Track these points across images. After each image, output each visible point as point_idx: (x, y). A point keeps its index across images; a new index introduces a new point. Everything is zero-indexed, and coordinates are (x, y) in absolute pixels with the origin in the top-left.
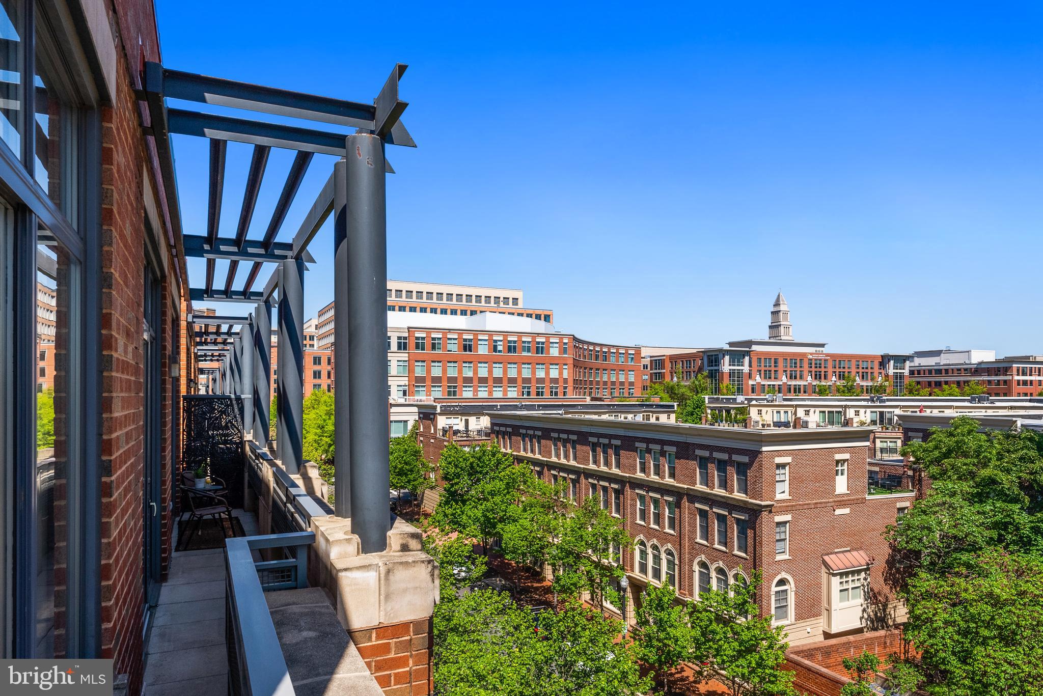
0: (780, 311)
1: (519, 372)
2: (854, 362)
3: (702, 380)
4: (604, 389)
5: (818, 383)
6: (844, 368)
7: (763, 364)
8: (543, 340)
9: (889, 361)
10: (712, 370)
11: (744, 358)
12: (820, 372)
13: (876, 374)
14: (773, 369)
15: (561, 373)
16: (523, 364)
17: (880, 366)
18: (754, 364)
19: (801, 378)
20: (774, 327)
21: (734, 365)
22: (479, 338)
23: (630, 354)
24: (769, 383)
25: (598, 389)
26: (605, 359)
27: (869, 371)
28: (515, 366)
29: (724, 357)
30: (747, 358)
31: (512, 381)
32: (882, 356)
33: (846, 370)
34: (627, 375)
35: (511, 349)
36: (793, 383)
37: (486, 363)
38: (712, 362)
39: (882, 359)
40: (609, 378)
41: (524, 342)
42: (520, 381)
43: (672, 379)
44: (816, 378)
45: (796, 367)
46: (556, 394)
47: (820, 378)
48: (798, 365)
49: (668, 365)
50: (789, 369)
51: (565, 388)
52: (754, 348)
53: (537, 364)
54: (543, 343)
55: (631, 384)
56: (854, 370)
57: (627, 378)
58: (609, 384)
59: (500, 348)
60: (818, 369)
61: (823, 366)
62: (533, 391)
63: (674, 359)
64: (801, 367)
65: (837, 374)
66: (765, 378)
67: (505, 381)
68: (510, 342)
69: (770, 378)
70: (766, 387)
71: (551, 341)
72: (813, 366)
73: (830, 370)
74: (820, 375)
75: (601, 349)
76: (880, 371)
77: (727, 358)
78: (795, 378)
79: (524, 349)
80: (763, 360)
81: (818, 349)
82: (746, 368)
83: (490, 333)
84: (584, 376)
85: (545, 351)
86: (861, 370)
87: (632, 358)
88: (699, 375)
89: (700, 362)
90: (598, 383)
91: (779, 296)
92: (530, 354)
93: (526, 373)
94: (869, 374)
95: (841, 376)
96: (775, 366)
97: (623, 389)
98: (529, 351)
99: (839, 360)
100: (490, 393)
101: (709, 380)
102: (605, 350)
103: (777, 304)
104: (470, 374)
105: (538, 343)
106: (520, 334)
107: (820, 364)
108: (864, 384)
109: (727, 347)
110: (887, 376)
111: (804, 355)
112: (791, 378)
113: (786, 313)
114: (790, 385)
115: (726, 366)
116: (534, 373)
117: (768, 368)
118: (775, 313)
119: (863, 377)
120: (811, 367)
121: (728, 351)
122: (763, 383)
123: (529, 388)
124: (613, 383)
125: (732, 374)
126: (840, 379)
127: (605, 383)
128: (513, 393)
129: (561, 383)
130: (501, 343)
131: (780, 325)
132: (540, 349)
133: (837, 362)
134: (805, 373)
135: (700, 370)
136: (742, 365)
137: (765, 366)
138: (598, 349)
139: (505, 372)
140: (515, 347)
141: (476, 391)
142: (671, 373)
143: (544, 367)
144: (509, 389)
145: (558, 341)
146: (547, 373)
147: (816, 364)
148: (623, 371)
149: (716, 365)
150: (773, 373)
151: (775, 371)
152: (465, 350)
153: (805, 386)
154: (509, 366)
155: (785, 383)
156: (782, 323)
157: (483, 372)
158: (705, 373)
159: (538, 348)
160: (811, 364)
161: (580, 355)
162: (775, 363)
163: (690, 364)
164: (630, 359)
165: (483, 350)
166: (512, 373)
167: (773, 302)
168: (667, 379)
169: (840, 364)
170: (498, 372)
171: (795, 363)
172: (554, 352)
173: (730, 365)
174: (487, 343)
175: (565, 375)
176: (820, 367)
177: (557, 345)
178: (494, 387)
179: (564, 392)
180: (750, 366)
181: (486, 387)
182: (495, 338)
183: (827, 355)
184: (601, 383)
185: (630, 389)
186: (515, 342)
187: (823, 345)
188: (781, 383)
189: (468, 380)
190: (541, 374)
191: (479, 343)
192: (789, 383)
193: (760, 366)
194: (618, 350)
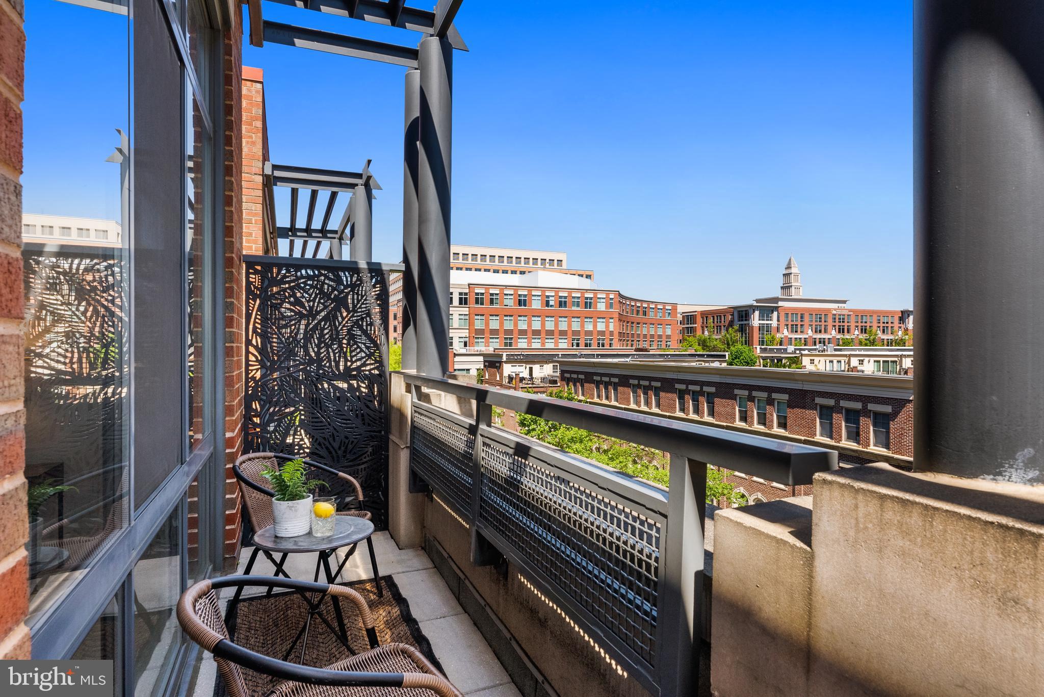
0: (791, 273)
1: (570, 326)
2: (875, 318)
3: (733, 334)
4: (644, 341)
5: (842, 336)
6: (866, 322)
7: (790, 319)
8: (591, 295)
9: (908, 316)
10: (742, 325)
11: (772, 313)
12: (844, 326)
13: (896, 328)
14: (799, 323)
15: (607, 326)
16: (573, 317)
17: (900, 321)
18: (782, 318)
19: (826, 332)
20: (786, 288)
21: (763, 320)
22: (533, 293)
23: (667, 309)
24: (796, 336)
25: (639, 341)
26: (645, 313)
27: (890, 325)
28: (566, 319)
29: (754, 312)
30: (775, 314)
31: (563, 333)
32: (902, 312)
33: (868, 325)
34: (664, 329)
35: (562, 304)
36: (818, 336)
37: (540, 316)
38: (742, 317)
39: (902, 315)
40: (648, 331)
41: (574, 298)
42: (570, 333)
43: (703, 333)
44: (839, 332)
45: (820, 321)
46: (603, 345)
47: (843, 332)
48: (823, 320)
49: (699, 320)
50: (814, 324)
51: (611, 340)
52: (780, 304)
53: (586, 318)
54: (591, 298)
55: (668, 337)
56: (875, 325)
57: (664, 332)
58: (648, 337)
59: (551, 303)
60: (841, 324)
61: (846, 321)
62: (582, 343)
63: (705, 315)
64: (825, 321)
65: (860, 328)
66: (792, 332)
67: (556, 333)
68: (561, 297)
69: (796, 332)
70: (793, 340)
71: (599, 296)
72: (837, 320)
73: (853, 325)
74: (843, 329)
75: (642, 304)
76: (900, 325)
77: (757, 313)
78: (820, 331)
79: (573, 304)
80: (790, 315)
81: (840, 305)
82: (774, 323)
83: (543, 289)
84: (627, 330)
85: (593, 306)
86: (881, 325)
87: (669, 313)
88: (730, 329)
89: (730, 317)
90: (639, 335)
91: (790, 260)
92: (579, 309)
93: (576, 326)
94: (890, 328)
95: (864, 330)
96: (801, 321)
97: (661, 341)
98: (578, 306)
99: (861, 315)
100: (543, 344)
101: (739, 334)
102: (645, 305)
103: (789, 267)
104: (525, 327)
105: (587, 298)
106: (571, 290)
107: (843, 319)
108: (885, 337)
109: (755, 304)
110: (906, 330)
111: (829, 310)
112: (816, 332)
113: (796, 275)
114: (815, 339)
115: (756, 320)
116: (582, 326)
117: (794, 323)
118: (787, 276)
119: (884, 332)
120: (835, 322)
121: (757, 306)
122: (790, 336)
123: (578, 340)
124: (652, 336)
125: (761, 328)
126: (862, 332)
127: (645, 336)
128: (563, 344)
129: (608, 336)
130: (553, 298)
131: (791, 286)
132: (588, 304)
133: (860, 317)
134: (830, 328)
135: (731, 324)
136: (771, 320)
137: (792, 321)
138: (639, 304)
139: (556, 325)
140: (565, 302)
141: (529, 343)
142: (703, 327)
143: (592, 320)
144: (560, 341)
145: (605, 297)
146: (595, 326)
147: (840, 319)
148: (661, 325)
149: (746, 320)
150: (799, 326)
151: (801, 325)
152: (520, 305)
153: (829, 339)
154: (560, 319)
155: (810, 337)
156: (793, 284)
157: (536, 325)
158: (736, 327)
159: (586, 303)
160: (835, 319)
161: (623, 310)
162: (802, 317)
163: (721, 319)
164: (667, 314)
165: (536, 304)
166: (563, 326)
167: (785, 265)
168: (699, 333)
169: (862, 319)
170: (550, 325)
171: (820, 318)
172: (601, 307)
173: (759, 320)
174: (539, 298)
175: (611, 328)
176: (843, 322)
177: (604, 300)
178: (546, 338)
179: (610, 344)
180: (778, 320)
181: (539, 338)
182: (547, 294)
183: (850, 311)
184: (642, 336)
185: (667, 342)
186: (565, 297)
187: (844, 302)
188: (807, 336)
189: (523, 333)
190: (589, 327)
191: (533, 298)
192: (814, 337)
193: (787, 320)
194: (656, 305)
